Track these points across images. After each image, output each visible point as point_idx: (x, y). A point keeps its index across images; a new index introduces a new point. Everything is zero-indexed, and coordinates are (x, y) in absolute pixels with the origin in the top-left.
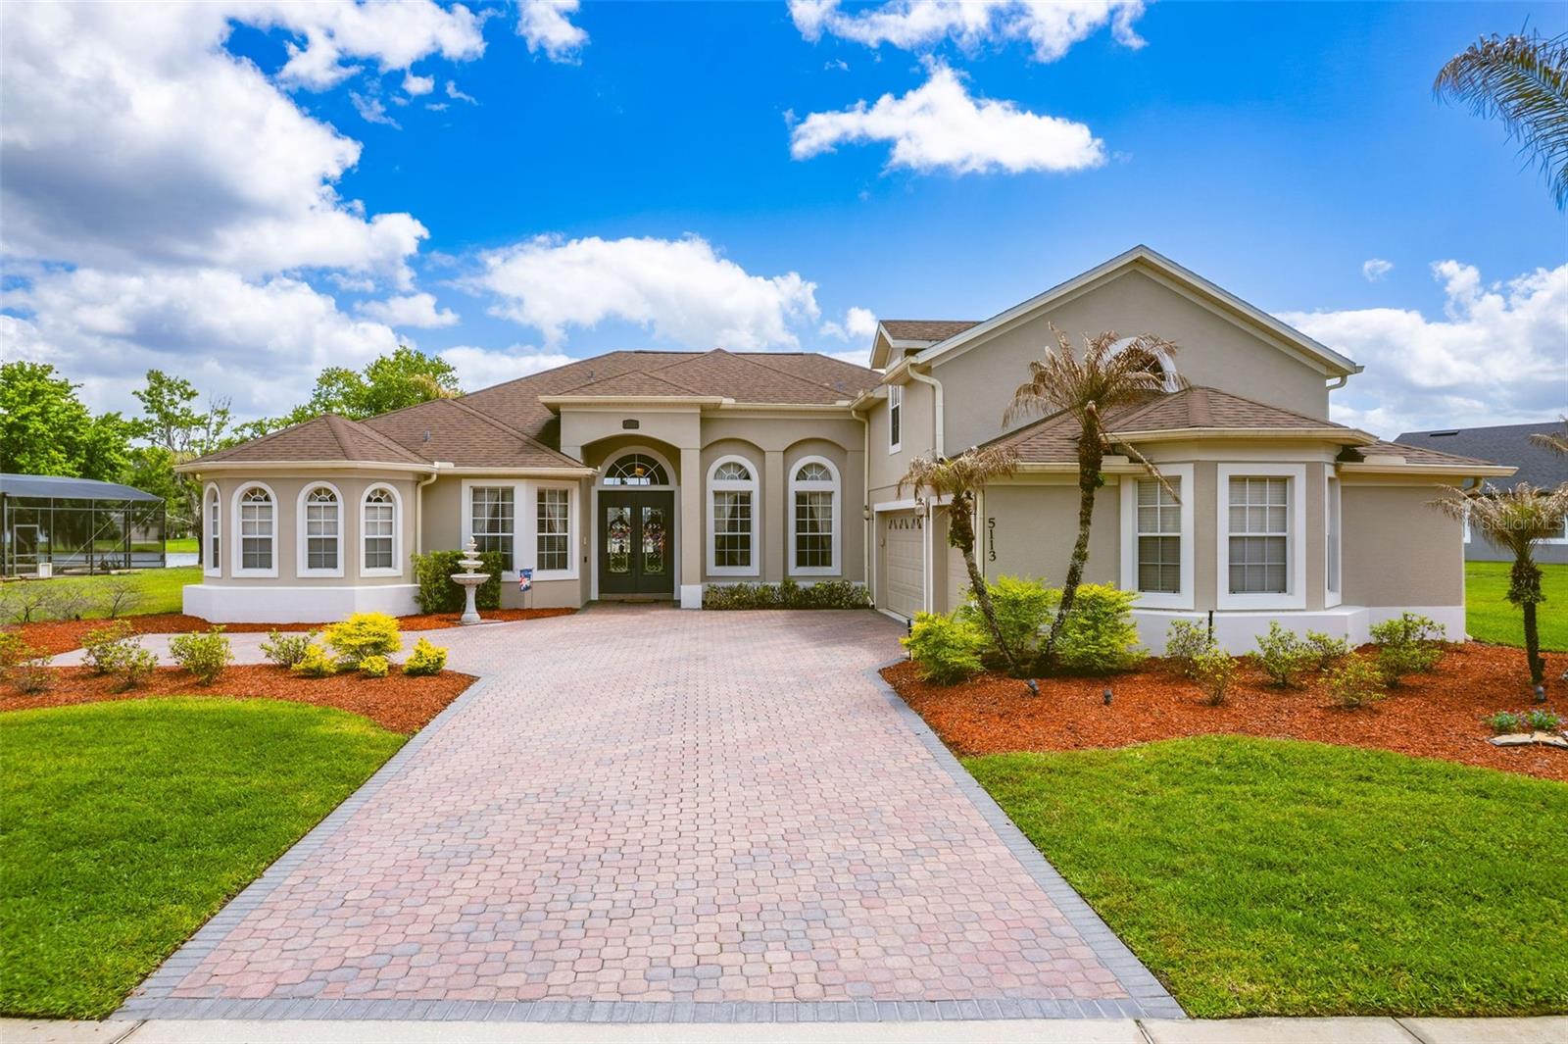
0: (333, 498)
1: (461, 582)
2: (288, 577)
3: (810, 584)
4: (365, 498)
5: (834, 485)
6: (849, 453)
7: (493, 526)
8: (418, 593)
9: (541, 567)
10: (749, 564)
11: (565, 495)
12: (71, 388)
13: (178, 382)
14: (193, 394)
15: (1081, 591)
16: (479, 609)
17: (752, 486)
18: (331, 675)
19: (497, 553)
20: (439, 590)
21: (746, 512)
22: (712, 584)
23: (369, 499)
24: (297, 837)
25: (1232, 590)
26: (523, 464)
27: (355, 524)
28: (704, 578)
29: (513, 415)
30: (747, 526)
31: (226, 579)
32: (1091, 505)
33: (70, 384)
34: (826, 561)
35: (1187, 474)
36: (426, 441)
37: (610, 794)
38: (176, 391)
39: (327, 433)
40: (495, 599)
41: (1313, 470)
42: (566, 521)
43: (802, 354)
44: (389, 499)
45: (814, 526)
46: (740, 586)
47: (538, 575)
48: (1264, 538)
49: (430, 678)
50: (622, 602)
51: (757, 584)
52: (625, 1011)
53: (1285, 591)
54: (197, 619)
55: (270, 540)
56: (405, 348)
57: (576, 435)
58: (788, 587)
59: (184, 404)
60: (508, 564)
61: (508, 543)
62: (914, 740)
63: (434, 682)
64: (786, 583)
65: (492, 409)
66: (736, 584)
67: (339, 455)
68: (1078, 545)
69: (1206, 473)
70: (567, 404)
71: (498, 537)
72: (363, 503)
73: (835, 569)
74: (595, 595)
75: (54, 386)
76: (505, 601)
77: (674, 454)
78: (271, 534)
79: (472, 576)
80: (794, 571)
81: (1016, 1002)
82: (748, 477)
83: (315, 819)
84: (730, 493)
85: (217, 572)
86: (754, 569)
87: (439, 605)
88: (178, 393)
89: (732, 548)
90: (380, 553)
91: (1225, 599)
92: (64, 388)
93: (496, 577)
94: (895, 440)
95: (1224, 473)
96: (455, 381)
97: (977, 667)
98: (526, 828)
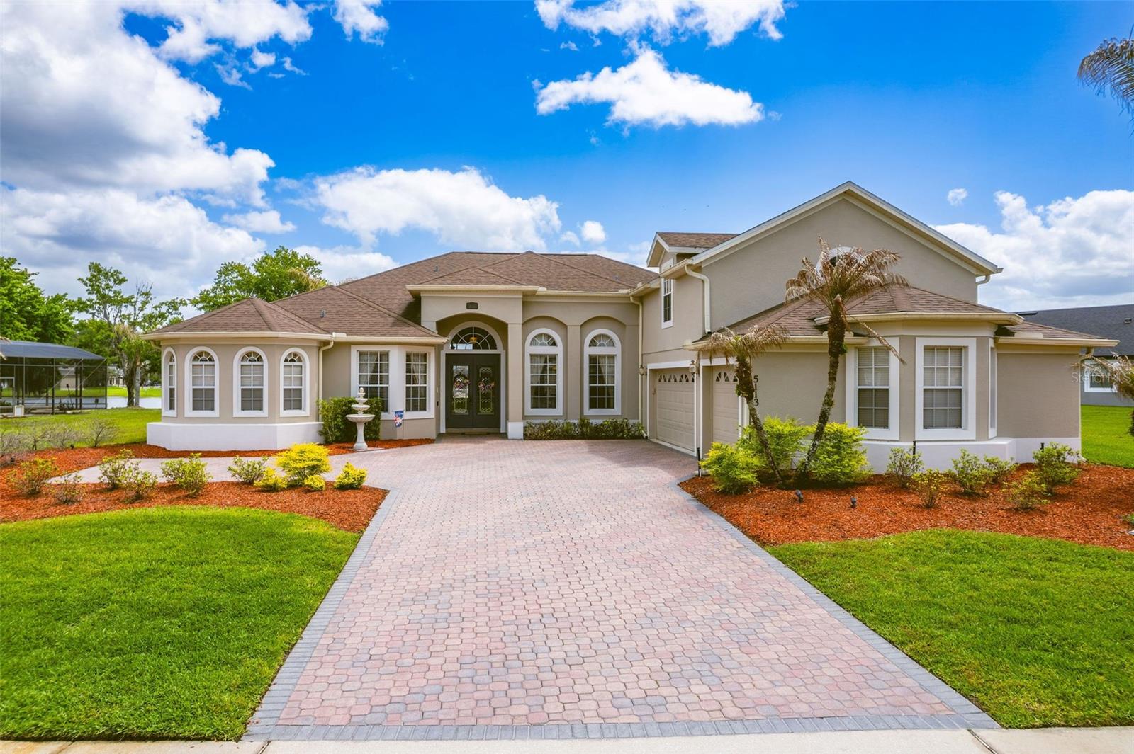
0: (260, 359)
1: (354, 420)
2: (227, 417)
3: (600, 421)
4: (283, 359)
5: (616, 350)
6: (627, 327)
7: (374, 379)
8: (321, 429)
9: (408, 409)
10: (555, 407)
11: (425, 356)
12: (30, 275)
13: (112, 271)
14: (124, 280)
15: (829, 428)
16: (366, 440)
17: (558, 350)
18: (283, 489)
19: (378, 400)
20: (337, 427)
21: (553, 370)
22: (529, 421)
23: (286, 360)
24: (313, 610)
25: (925, 427)
26: (396, 335)
27: (275, 377)
28: (524, 417)
29: (383, 298)
30: (554, 380)
31: (181, 418)
32: (837, 367)
33: (29, 272)
34: (610, 405)
35: (894, 343)
36: (322, 317)
37: (526, 575)
38: (111, 278)
39: (252, 311)
40: (376, 432)
41: (981, 341)
42: (425, 376)
43: (586, 255)
44: (300, 360)
45: (602, 380)
46: (550, 422)
47: (408, 415)
48: (946, 390)
49: (356, 491)
50: (463, 434)
51: (561, 421)
52: (609, 730)
53: (961, 427)
54: (159, 447)
55: (213, 389)
56: (283, 248)
57: (432, 313)
58: (584, 423)
59: (117, 288)
60: (385, 409)
61: (385, 392)
62: (724, 533)
63: (360, 494)
64: (582, 420)
65: (367, 294)
66: (547, 421)
67: (264, 328)
68: (827, 395)
69: (908, 342)
70: (426, 291)
71: (377, 387)
72: (282, 363)
73: (616, 410)
74: (443, 430)
75: (17, 273)
76: (383, 435)
77: (502, 327)
78: (213, 384)
79: (361, 416)
80: (588, 411)
81: (879, 717)
82: (554, 344)
83: (321, 595)
84: (541, 356)
85: (173, 413)
86: (559, 411)
87: (337, 437)
88: (112, 280)
89: (543, 396)
90: (293, 399)
91: (921, 433)
92: (24, 276)
93: (378, 417)
94: (667, 318)
95: (921, 344)
96: (320, 272)
97: (755, 481)
98: (478, 600)
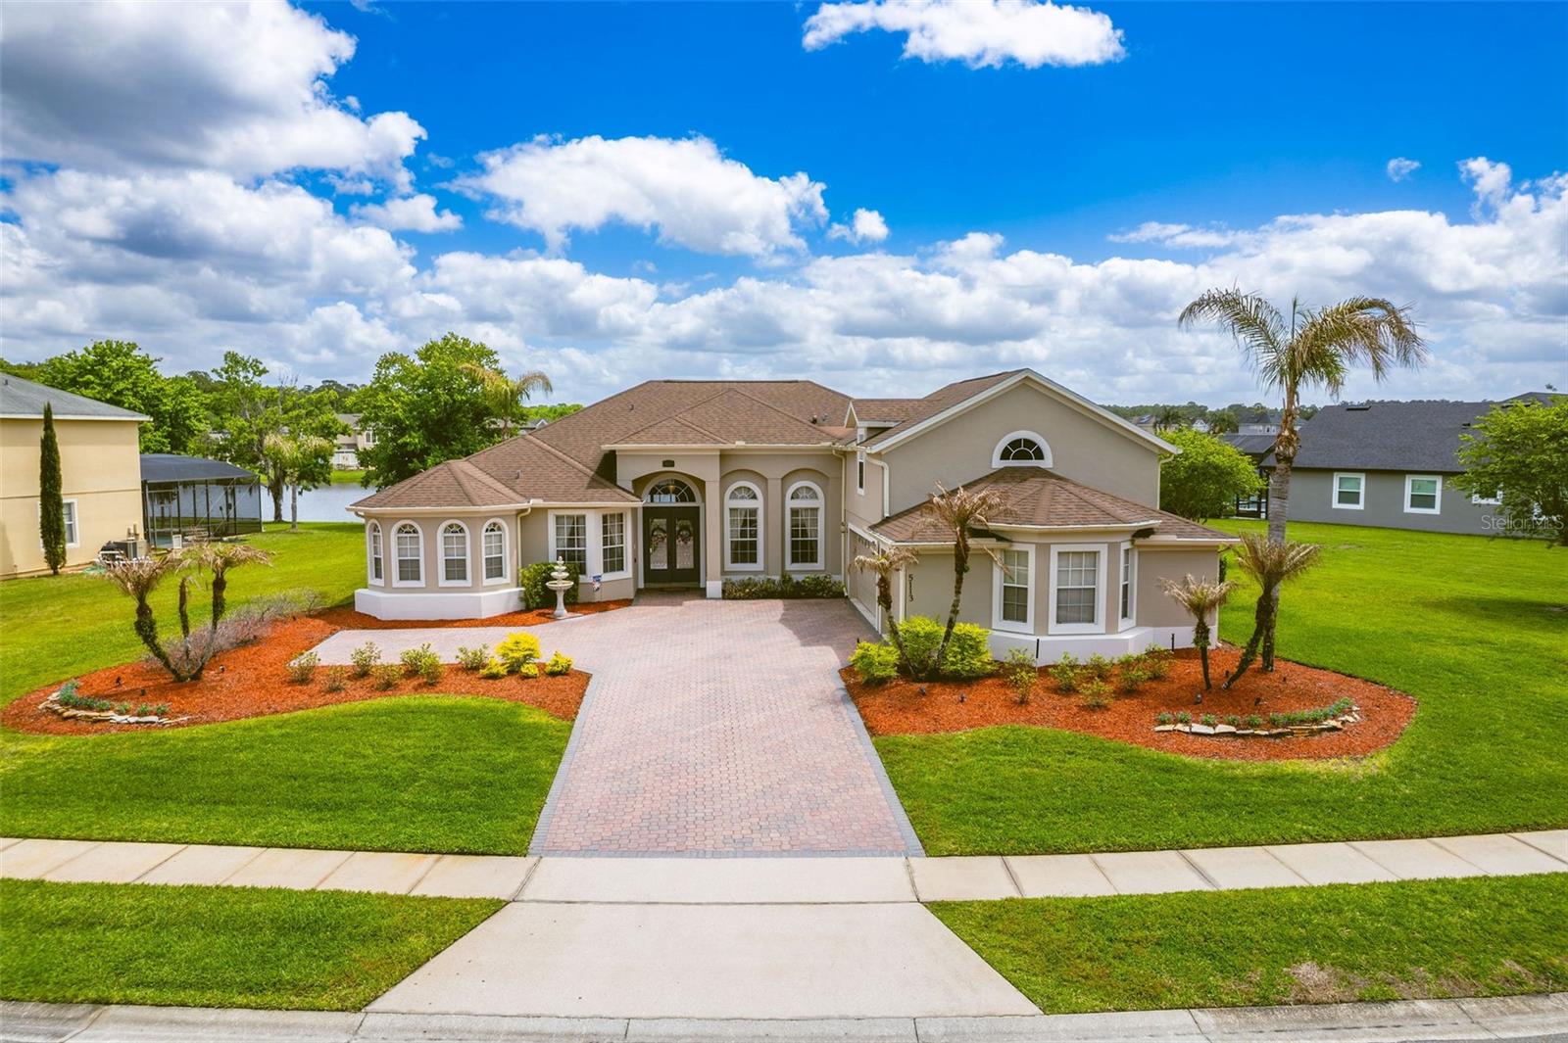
0: (462, 530)
1: (554, 588)
2: (433, 587)
3: (802, 577)
4: (485, 529)
5: (819, 503)
6: (831, 484)
7: (571, 542)
8: (522, 595)
9: (605, 571)
10: (755, 562)
11: (621, 516)
12: (152, 362)
13: (251, 361)
14: (265, 371)
15: (956, 630)
16: (565, 604)
17: (758, 504)
18: (503, 676)
19: (576, 562)
20: (537, 594)
21: (754, 523)
22: (728, 577)
23: (487, 530)
25: (1059, 621)
26: (592, 499)
27: (476, 548)
28: (724, 572)
29: (577, 449)
30: (754, 534)
31: (388, 588)
32: (961, 582)
33: (151, 359)
34: (814, 559)
35: (1032, 550)
36: (518, 478)
38: (250, 369)
39: (451, 480)
40: (575, 597)
41: (1113, 548)
42: (622, 525)
44: (499, 529)
45: (804, 533)
46: (750, 579)
47: (607, 577)
48: (1080, 589)
49: (565, 677)
50: (661, 590)
51: (762, 577)
53: (1093, 621)
54: (370, 616)
55: (418, 560)
56: (452, 334)
57: (626, 473)
58: (786, 579)
59: (256, 379)
60: (583, 572)
61: (582, 555)
62: (850, 725)
63: (568, 680)
64: (783, 576)
65: (560, 443)
66: (747, 577)
67: (465, 502)
68: (954, 606)
69: (1043, 550)
70: (620, 451)
71: (574, 551)
72: (484, 533)
73: (820, 565)
74: (641, 585)
75: (138, 361)
76: (582, 598)
77: (701, 484)
78: (418, 556)
79: (560, 581)
80: (790, 566)
82: (754, 497)
84: (742, 509)
85: (380, 582)
86: (759, 566)
87: (537, 604)
88: (252, 371)
89: (744, 551)
90: (495, 568)
91: (1053, 626)
92: (146, 362)
93: (576, 581)
94: (861, 486)
95: (1054, 550)
97: (894, 674)
98: (656, 778)
